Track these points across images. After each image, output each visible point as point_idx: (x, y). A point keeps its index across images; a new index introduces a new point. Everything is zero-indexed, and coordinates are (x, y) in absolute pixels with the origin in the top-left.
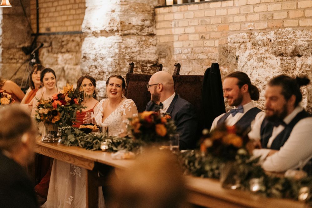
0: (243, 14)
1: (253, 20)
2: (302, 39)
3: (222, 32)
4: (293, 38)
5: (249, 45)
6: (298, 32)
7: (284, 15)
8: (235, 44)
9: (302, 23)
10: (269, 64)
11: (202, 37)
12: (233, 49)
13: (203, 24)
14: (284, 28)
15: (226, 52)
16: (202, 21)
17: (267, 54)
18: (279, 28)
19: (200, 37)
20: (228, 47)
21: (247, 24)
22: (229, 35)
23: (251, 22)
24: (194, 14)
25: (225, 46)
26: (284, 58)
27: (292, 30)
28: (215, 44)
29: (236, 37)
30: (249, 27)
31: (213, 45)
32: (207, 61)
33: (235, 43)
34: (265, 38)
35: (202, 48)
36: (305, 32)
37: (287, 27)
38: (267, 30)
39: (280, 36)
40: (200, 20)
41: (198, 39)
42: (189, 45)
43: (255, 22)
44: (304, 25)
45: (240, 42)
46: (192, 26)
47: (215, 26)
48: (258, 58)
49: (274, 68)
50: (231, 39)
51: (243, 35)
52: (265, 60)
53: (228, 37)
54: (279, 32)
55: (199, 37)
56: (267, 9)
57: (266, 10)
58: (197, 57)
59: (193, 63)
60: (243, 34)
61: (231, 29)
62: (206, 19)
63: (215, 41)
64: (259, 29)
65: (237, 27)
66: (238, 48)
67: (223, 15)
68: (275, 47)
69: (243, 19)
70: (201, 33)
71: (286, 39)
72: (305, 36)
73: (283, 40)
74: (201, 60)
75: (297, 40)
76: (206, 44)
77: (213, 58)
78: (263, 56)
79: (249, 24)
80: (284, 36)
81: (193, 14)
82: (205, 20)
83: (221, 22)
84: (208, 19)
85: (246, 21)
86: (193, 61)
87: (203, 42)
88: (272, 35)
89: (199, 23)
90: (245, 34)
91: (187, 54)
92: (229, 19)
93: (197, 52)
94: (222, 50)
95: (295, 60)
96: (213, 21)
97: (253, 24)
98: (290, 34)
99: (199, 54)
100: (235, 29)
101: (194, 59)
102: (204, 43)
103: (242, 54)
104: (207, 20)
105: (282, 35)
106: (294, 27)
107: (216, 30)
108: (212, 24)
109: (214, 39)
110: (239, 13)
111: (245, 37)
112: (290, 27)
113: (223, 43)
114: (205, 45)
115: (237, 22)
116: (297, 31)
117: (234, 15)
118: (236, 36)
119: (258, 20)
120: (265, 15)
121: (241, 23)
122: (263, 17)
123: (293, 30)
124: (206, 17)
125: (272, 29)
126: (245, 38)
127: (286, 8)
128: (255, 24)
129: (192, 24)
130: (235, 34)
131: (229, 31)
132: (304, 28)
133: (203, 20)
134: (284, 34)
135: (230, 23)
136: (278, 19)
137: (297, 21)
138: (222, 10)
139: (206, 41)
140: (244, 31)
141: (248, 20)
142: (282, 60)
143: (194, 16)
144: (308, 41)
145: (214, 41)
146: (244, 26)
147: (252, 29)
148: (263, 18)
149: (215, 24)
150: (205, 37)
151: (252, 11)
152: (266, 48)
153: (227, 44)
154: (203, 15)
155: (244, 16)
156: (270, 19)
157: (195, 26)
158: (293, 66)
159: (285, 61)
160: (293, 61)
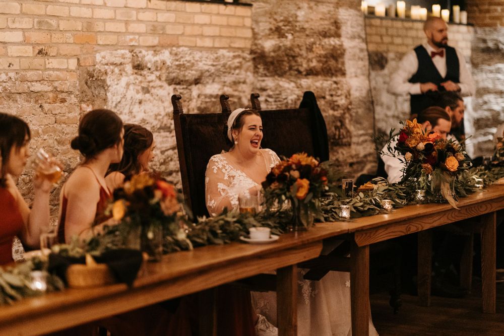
0: (121, 21)
1: (137, 31)
2: (204, 62)
3: (82, 46)
4: (193, 61)
5: (129, 68)
6: (197, 53)
7: (179, 30)
8: (106, 67)
9: (200, 43)
10: (157, 95)
11: (40, 52)
12: (103, 74)
13: (43, 28)
14: (179, 47)
15: (91, 79)
16: (39, 23)
17: (158, 83)
18: (174, 46)
19: (37, 51)
20: (96, 72)
21: (128, 37)
22: (96, 51)
23: (133, 33)
24: (21, 7)
25: (91, 69)
26: (178, 87)
27: (188, 51)
28: (68, 66)
29: (112, 55)
30: (132, 42)
31: (66, 67)
32: (51, 95)
33: (107, 64)
34: (157, 58)
35: (41, 72)
36: (205, 54)
37: (183, 46)
38: (158, 49)
39: (177, 58)
40: (36, 20)
41: (31, 55)
42: (9, 66)
43: (140, 34)
44: (202, 45)
45: (115, 64)
46: (16, 29)
47: (68, 34)
48: (143, 88)
49: (163, 102)
50: (104, 58)
51: (123, 53)
52: (153, 91)
53: (95, 54)
54: (174, 52)
55: (34, 51)
56: (157, 18)
57: (155, 20)
58: (29, 88)
59: (17, 101)
60: (123, 51)
61: (101, 42)
62: (52, 20)
63: (69, 60)
64: (147, 45)
65: (112, 39)
66: (110, 73)
67: (86, 18)
68: (174, 72)
69: (121, 28)
70: (38, 44)
71: (185, 62)
72: (206, 59)
73: (181, 63)
74: (35, 94)
75: (198, 64)
76: (51, 64)
77: (66, 90)
78: (151, 84)
79: (131, 37)
80: (182, 57)
81: (19, 7)
82: (47, 23)
83: (82, 29)
84: (55, 21)
85: (126, 32)
86: (18, 96)
87: (45, 61)
88: (166, 56)
89: (33, 25)
90: (127, 51)
91: (4, 84)
92: (97, 25)
93: (29, 79)
94: (85, 75)
95: (190, 90)
96: (63, 25)
97: (137, 37)
98: (187, 55)
99: (33, 83)
100: (109, 43)
101: (20, 93)
102: (47, 62)
103: (116, 83)
104: (53, 22)
105: (179, 57)
106: (191, 47)
107: (71, 40)
108: (61, 31)
109: (66, 56)
110: (114, 18)
111: (126, 56)
112: (185, 46)
113: (87, 64)
114: (48, 66)
115: (111, 32)
116: (195, 53)
117: (105, 21)
118: (112, 53)
119: (144, 33)
120: (153, 26)
121: (118, 33)
122: (152, 28)
123: (190, 49)
124: (50, 16)
125: (163, 47)
126: (127, 58)
127: (181, 21)
128: (141, 38)
129: (17, 25)
130: (108, 51)
131: (96, 45)
132: (202, 49)
133: (43, 22)
134: (181, 55)
135: (99, 32)
136: (171, 35)
137: (193, 39)
138: (83, 8)
139: (51, 60)
140: (123, 47)
141: (129, 31)
142: (175, 89)
143: (21, 10)
144: (213, 65)
145: (66, 60)
146: (123, 38)
147: (136, 44)
148: (151, 30)
149: (70, 31)
150: (47, 53)
151: (134, 18)
152: (158, 73)
153: (95, 65)
154: (43, 13)
155: (123, 24)
156: (161, 32)
157: (23, 29)
158: (188, 97)
159: (179, 91)
160: (188, 91)
